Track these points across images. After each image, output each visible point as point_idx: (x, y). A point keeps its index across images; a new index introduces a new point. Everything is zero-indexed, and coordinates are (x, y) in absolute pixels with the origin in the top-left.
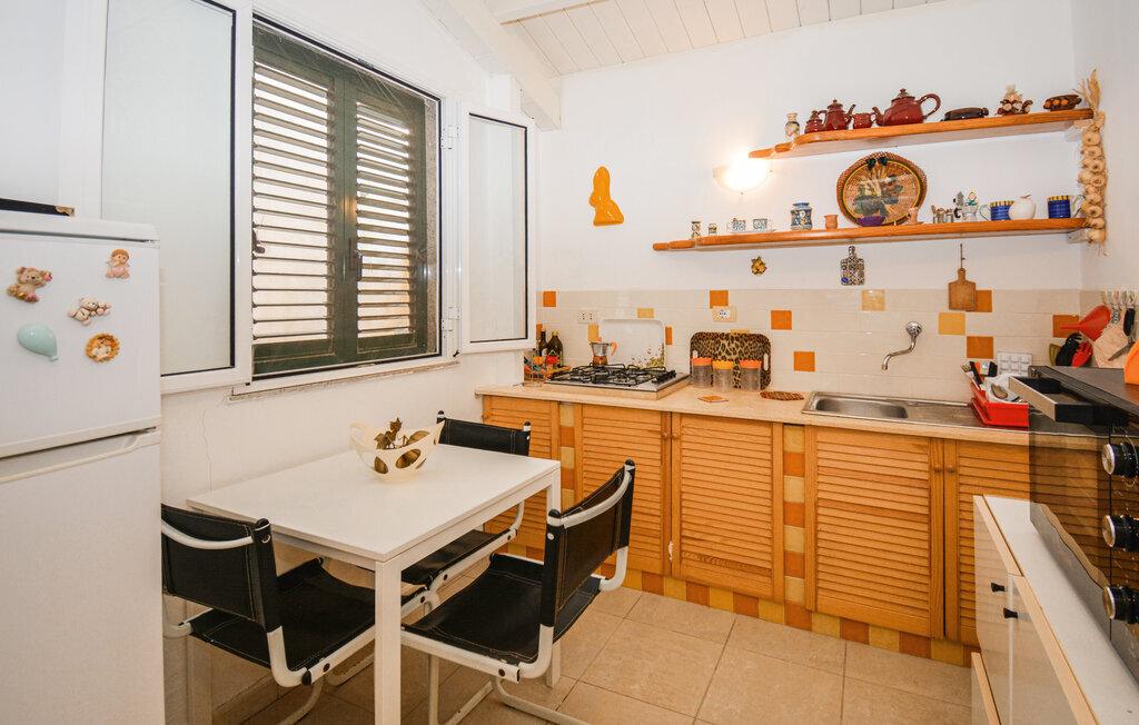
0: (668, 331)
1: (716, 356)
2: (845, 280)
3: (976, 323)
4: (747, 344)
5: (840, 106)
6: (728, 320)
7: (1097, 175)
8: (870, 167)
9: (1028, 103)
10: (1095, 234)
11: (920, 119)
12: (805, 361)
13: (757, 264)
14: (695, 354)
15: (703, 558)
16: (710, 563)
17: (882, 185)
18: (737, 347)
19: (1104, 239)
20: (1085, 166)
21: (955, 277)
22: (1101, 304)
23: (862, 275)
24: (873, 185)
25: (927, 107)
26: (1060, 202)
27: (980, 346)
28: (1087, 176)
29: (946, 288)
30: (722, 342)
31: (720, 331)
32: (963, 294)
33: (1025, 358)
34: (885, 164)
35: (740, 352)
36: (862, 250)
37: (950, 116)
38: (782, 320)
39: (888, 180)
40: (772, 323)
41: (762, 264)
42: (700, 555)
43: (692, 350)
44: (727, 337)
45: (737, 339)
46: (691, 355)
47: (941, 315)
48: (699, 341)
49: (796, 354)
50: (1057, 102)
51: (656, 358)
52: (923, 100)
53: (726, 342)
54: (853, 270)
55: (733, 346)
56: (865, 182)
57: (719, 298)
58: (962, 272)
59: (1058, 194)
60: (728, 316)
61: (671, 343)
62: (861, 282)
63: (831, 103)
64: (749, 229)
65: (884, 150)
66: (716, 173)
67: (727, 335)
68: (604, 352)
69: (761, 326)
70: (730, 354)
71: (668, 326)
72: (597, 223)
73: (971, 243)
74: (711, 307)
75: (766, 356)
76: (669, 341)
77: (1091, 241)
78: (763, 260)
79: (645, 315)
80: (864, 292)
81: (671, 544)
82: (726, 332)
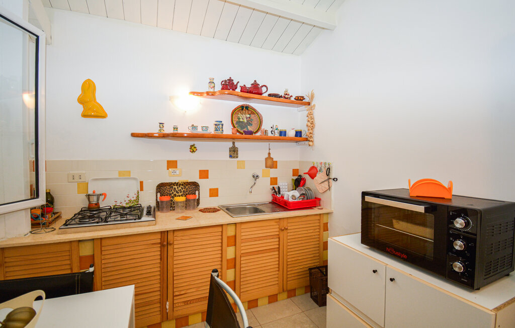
0: (141, 183)
1: (171, 194)
2: (231, 156)
3: (273, 173)
4: (187, 187)
5: (233, 80)
6: (178, 176)
7: (311, 125)
8: (242, 109)
9: (291, 96)
10: (311, 143)
11: (261, 94)
12: (214, 193)
13: (193, 148)
14: (159, 194)
15: (186, 303)
16: (190, 303)
17: (247, 118)
18: (182, 188)
19: (313, 145)
20: (308, 121)
21: (267, 156)
22: (313, 165)
23: (237, 154)
24: (244, 117)
25: (264, 89)
26: (299, 132)
27: (274, 181)
28: (309, 124)
29: (265, 160)
30: (174, 187)
31: (173, 181)
32: (270, 162)
33: (286, 184)
34: (248, 110)
35: (184, 191)
36: (238, 144)
37: (270, 95)
38: (204, 174)
39: (248, 116)
40: (200, 176)
41: (195, 147)
42: (184, 302)
43: (157, 193)
44: (177, 184)
45: (182, 185)
46: (157, 195)
47: (263, 170)
48: (162, 188)
49: (210, 190)
50: (300, 98)
51: (133, 199)
52: (262, 86)
53: (176, 187)
54: (234, 152)
55: (180, 188)
56: (240, 115)
57: (172, 164)
58: (269, 154)
59: (299, 129)
60: (178, 173)
61: (143, 190)
62: (237, 157)
63: (229, 78)
64: (199, 131)
65: (248, 104)
66: (171, 98)
67: (178, 183)
68: (98, 199)
69: (195, 178)
70: (178, 193)
71: (141, 181)
72: (84, 116)
73: (273, 144)
74: (168, 169)
75: (197, 192)
76: (142, 189)
77: (309, 145)
78: (195, 146)
79: (125, 175)
80: (238, 161)
81: (168, 303)
82: (177, 182)
